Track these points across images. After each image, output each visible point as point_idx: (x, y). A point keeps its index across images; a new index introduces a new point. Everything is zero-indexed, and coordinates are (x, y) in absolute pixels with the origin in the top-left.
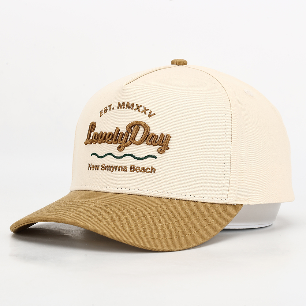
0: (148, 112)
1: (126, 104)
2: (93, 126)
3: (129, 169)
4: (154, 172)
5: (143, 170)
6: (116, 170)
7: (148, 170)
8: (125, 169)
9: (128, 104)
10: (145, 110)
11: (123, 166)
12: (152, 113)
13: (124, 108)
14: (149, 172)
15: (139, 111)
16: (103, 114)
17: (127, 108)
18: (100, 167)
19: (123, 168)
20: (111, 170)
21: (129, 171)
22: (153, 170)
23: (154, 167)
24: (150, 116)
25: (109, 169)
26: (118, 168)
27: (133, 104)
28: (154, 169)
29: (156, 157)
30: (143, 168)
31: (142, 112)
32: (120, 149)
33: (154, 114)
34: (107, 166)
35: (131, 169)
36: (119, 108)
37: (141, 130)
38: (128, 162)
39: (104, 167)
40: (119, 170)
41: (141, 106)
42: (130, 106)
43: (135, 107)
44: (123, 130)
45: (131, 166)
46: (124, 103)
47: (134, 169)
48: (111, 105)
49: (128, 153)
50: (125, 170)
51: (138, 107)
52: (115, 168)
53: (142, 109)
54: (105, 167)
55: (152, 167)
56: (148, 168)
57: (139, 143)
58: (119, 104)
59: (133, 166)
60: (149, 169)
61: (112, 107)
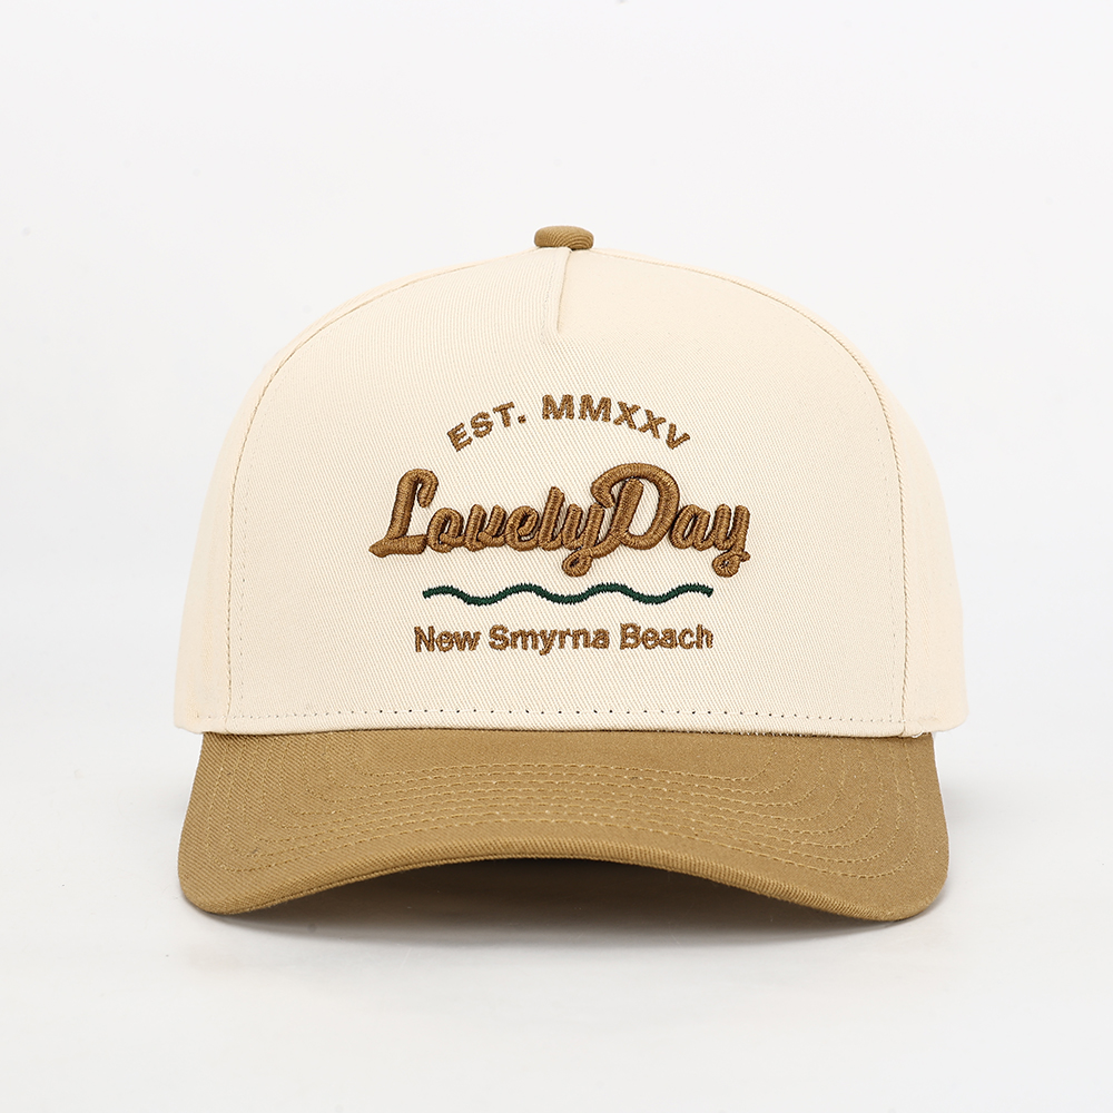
0: (663, 430)
1: (577, 403)
2: (418, 487)
3: (615, 638)
4: (709, 644)
5: (670, 639)
6: (562, 646)
7: (688, 639)
8: (602, 639)
9: (587, 400)
10: (653, 424)
11: (592, 629)
12: (678, 435)
13: (571, 416)
14: (690, 646)
15: (632, 425)
16: (470, 440)
17: (583, 416)
18: (485, 639)
19: (592, 636)
20: (541, 646)
21: (618, 648)
22: (703, 637)
23: (705, 627)
24: (673, 442)
25: (530, 643)
26: (569, 640)
27: (605, 403)
28: (707, 632)
29: (708, 592)
30: (670, 633)
31: (643, 430)
32: (574, 567)
33: (686, 437)
34: (522, 633)
35: (625, 636)
36: (551, 416)
37: (650, 495)
38: (609, 612)
39: (503, 638)
40: (576, 645)
41: (636, 408)
42: (596, 409)
43: (616, 412)
44: (580, 497)
45: (624, 628)
46: (568, 399)
47: (634, 636)
48: (511, 405)
49: (606, 580)
50: (601, 642)
51: (628, 412)
52: (557, 637)
53: (640, 419)
54: (508, 635)
55: (699, 627)
56: (686, 632)
57: (645, 543)
58: (548, 401)
59: (633, 626)
60: (691, 636)
61: (513, 414)
